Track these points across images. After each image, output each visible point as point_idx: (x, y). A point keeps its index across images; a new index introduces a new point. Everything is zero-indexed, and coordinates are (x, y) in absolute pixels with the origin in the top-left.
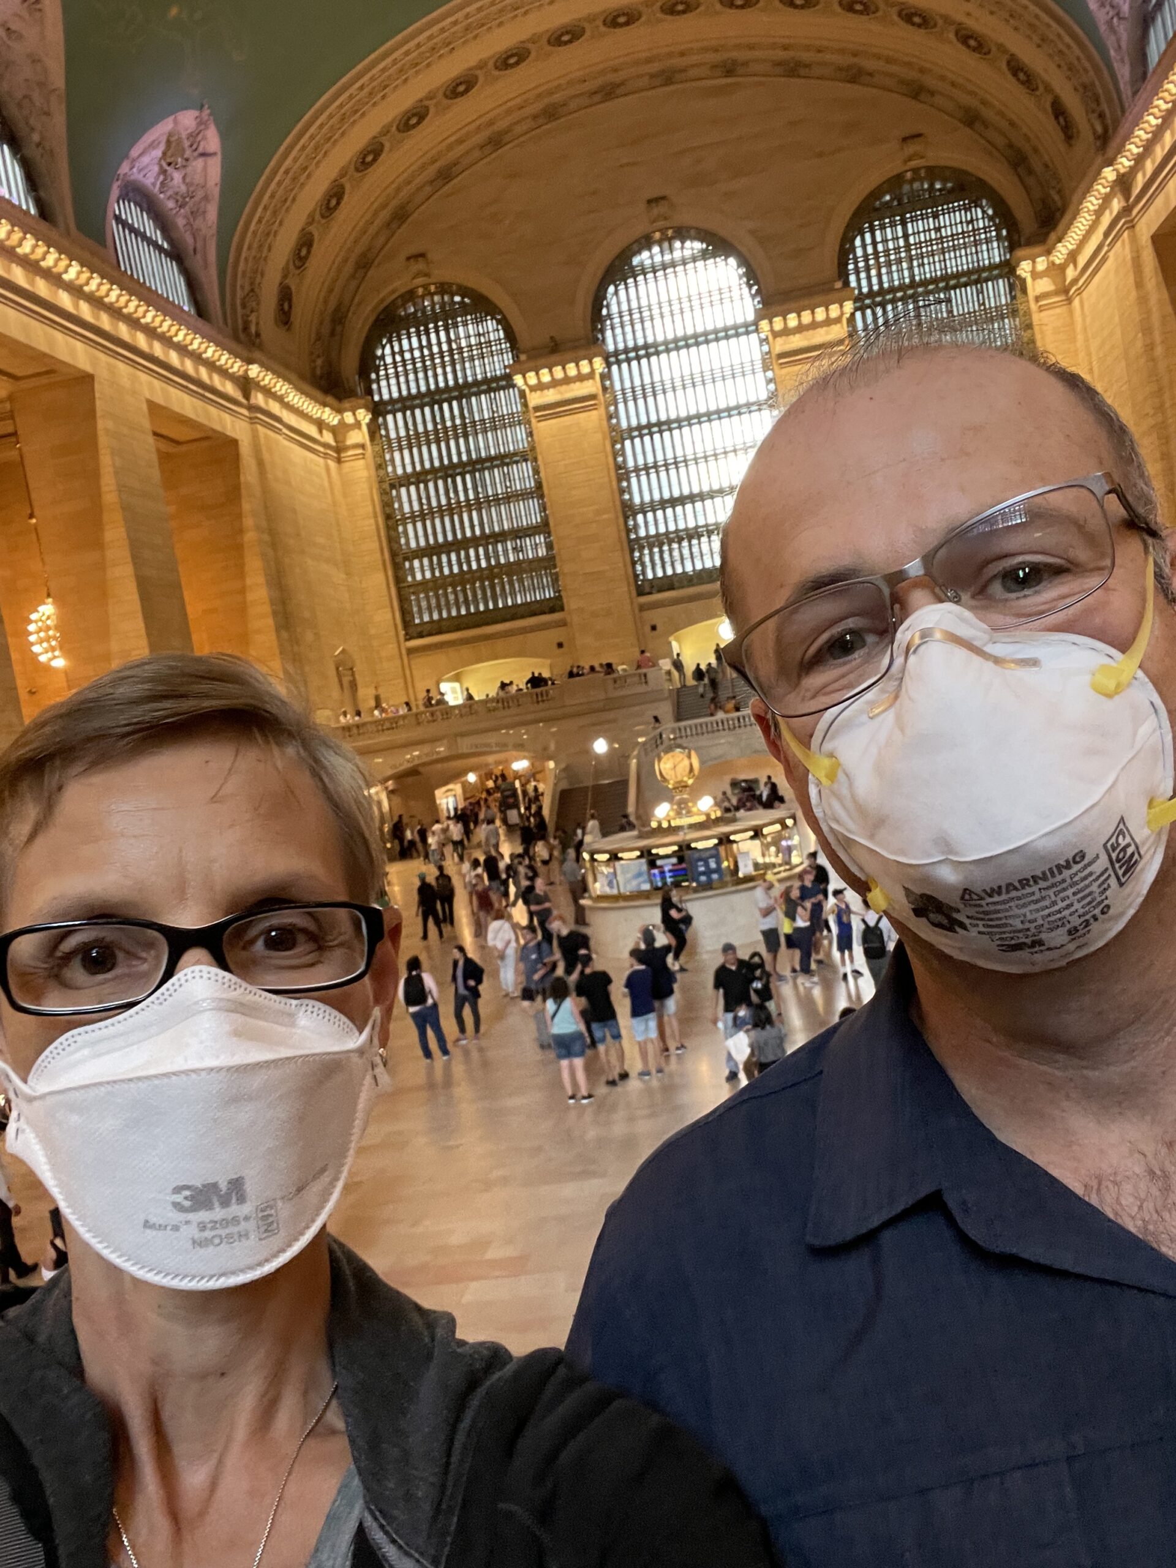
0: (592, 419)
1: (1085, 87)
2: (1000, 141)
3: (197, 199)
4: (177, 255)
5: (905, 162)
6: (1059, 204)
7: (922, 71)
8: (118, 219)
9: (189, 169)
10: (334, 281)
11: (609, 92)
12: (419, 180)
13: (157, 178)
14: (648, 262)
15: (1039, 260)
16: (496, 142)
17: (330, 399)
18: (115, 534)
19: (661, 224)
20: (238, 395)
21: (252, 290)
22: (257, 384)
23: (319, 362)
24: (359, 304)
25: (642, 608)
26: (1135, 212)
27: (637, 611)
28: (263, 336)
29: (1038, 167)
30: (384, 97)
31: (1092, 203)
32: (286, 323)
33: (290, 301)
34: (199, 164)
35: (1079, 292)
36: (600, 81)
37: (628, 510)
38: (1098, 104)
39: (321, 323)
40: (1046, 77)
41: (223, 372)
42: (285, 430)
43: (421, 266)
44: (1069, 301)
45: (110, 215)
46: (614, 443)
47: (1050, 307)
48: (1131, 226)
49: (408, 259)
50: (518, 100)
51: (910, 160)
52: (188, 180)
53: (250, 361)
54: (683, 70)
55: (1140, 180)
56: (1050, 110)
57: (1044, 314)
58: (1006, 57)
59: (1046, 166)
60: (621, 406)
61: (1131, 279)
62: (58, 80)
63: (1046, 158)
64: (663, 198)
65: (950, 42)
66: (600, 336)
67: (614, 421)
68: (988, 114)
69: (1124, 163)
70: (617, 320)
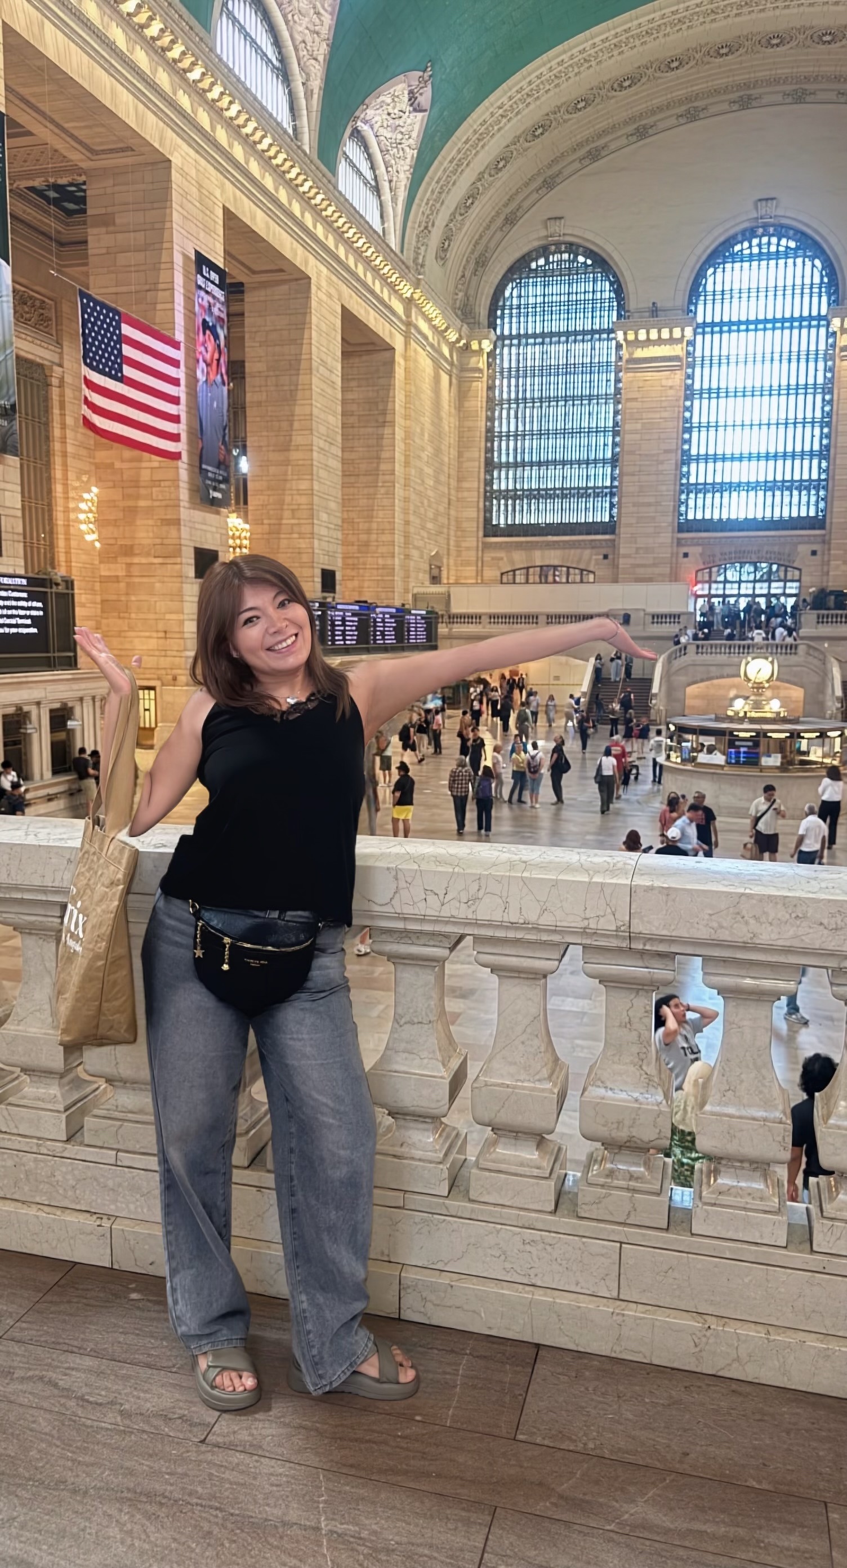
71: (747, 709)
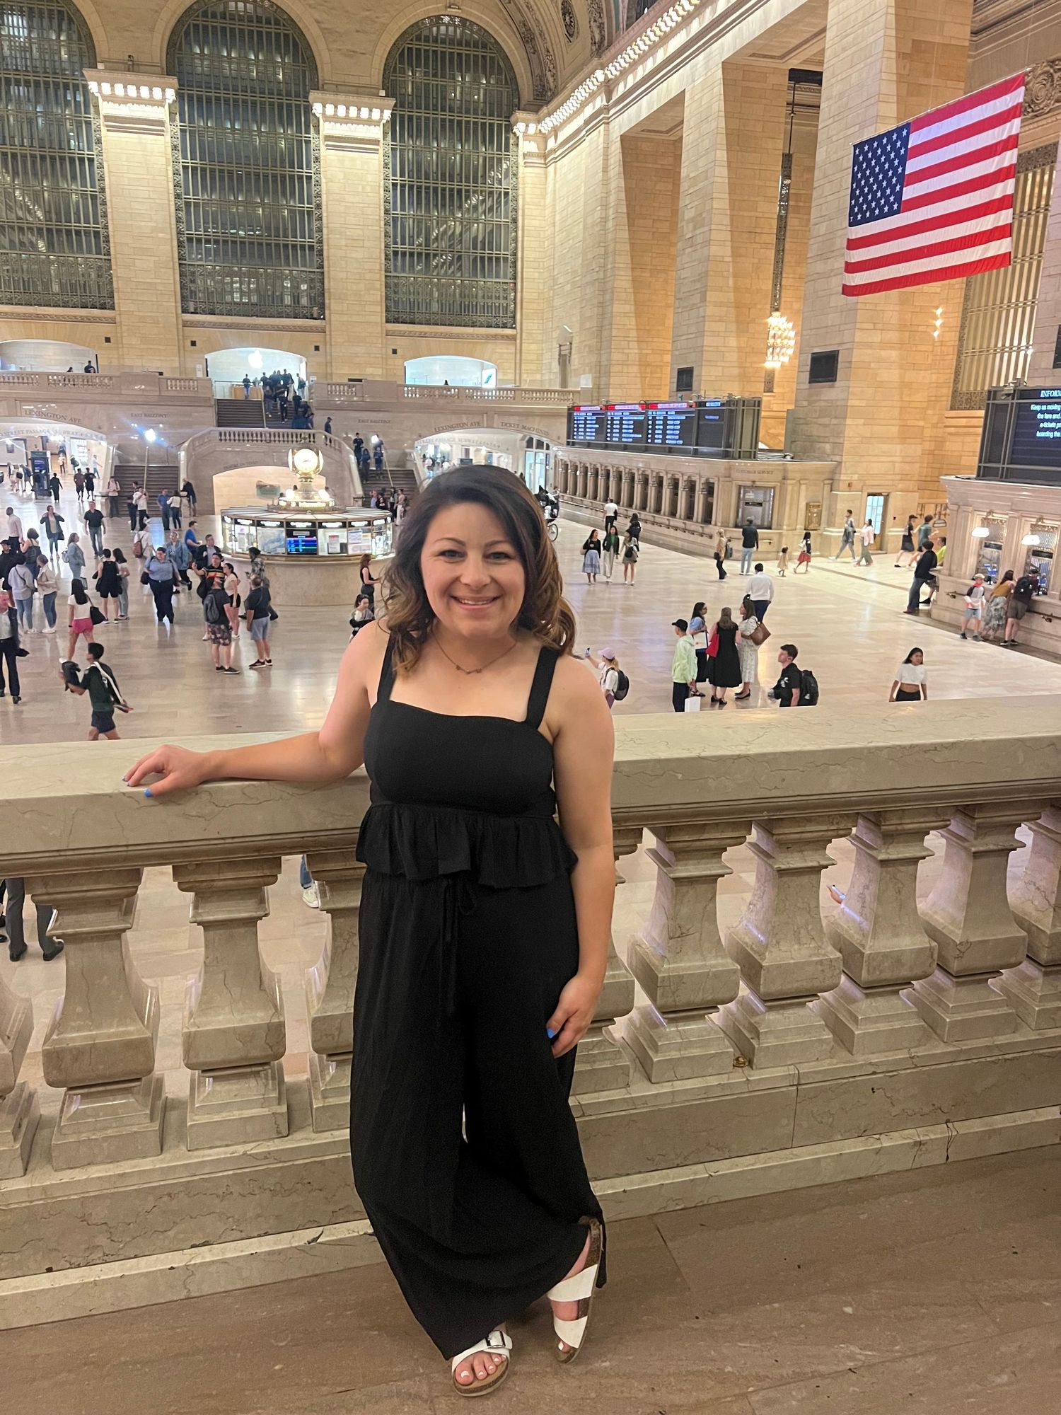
26: (612, 112)
71: (298, 498)
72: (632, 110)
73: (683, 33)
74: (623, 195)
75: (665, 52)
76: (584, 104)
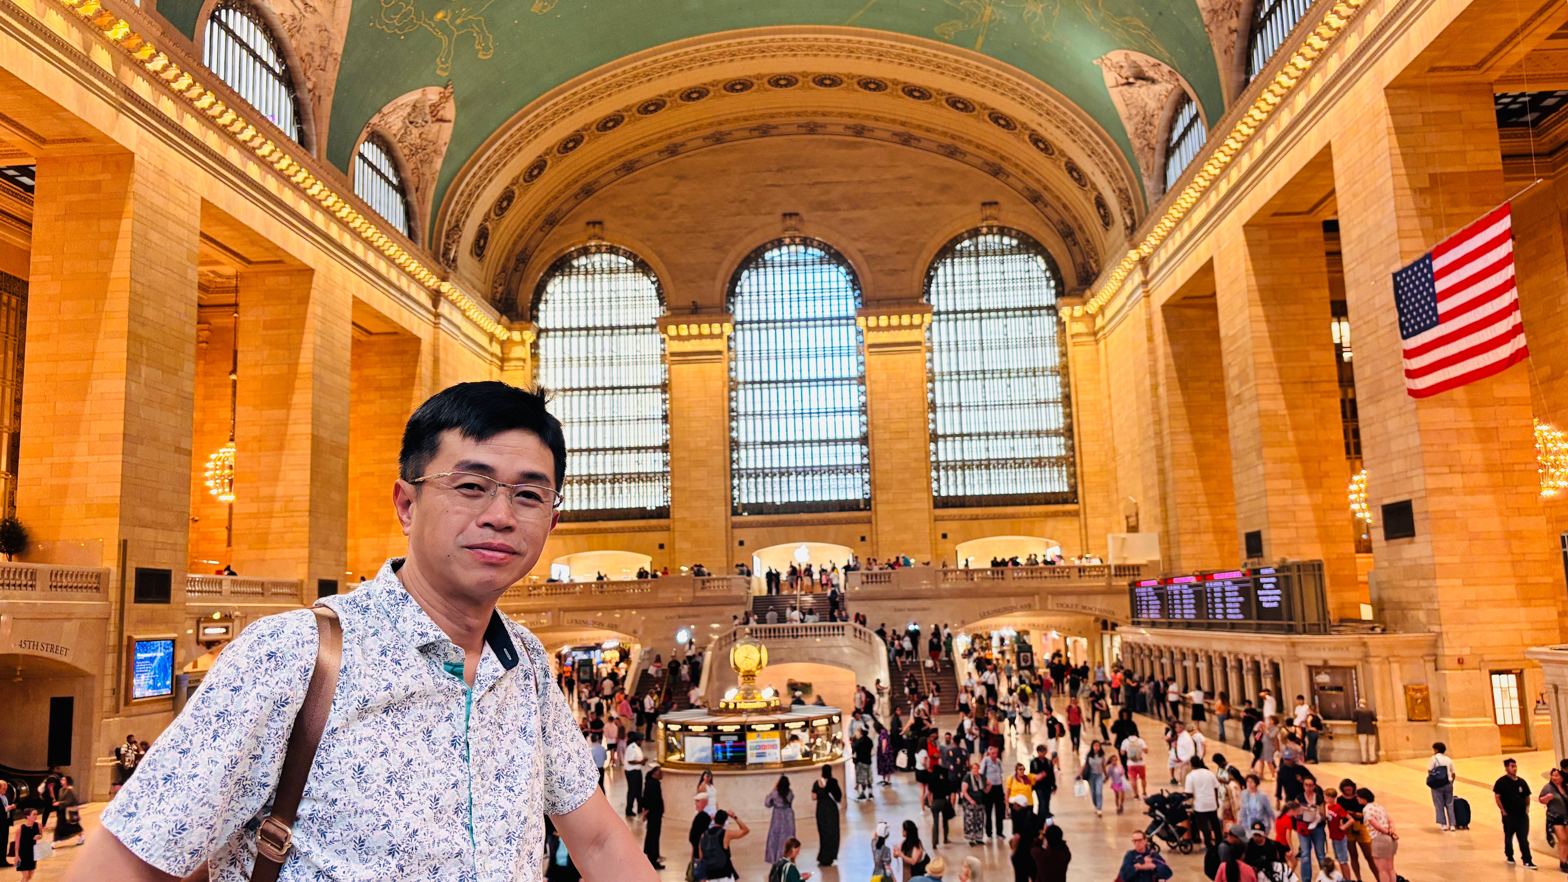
0: (715, 370)
1: (1121, 190)
2: (1055, 217)
3: (428, 151)
4: (401, 189)
5: (983, 220)
6: (1096, 270)
7: (1002, 158)
8: (361, 156)
9: (426, 128)
10: (524, 230)
11: (764, 131)
12: (606, 168)
13: (399, 130)
14: (777, 259)
15: (1076, 308)
16: (673, 151)
17: (504, 318)
18: (302, 398)
19: (791, 233)
20: (428, 304)
21: (457, 226)
22: (446, 298)
23: (500, 289)
24: (542, 251)
25: (735, 526)
26: (1150, 285)
27: (729, 528)
28: (459, 262)
29: (1082, 242)
30: (590, 104)
31: (1119, 273)
32: (478, 255)
33: (486, 238)
34: (436, 126)
35: (1105, 337)
36: (760, 122)
37: (734, 445)
38: (1130, 205)
39: (508, 259)
40: (1093, 178)
41: (420, 283)
42: (462, 337)
43: (597, 230)
44: (1097, 342)
45: (355, 152)
46: (731, 389)
47: (1083, 344)
48: (1147, 295)
49: (588, 223)
50: (696, 124)
51: (986, 219)
52: (423, 136)
53: (444, 279)
54: (824, 126)
55: (1155, 264)
56: (1093, 201)
57: (1078, 348)
58: (1064, 160)
59: (1088, 241)
60: (740, 364)
61: (1144, 334)
62: (338, 47)
63: (1088, 235)
64: (796, 214)
65: (1025, 142)
66: (731, 307)
67: (733, 374)
68: (1047, 196)
69: (1145, 249)
70: (746, 298)
72: (1169, 281)
73: (1204, 205)
74: (1171, 361)
75: (1190, 225)
76: (1124, 281)
